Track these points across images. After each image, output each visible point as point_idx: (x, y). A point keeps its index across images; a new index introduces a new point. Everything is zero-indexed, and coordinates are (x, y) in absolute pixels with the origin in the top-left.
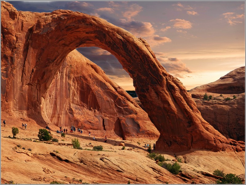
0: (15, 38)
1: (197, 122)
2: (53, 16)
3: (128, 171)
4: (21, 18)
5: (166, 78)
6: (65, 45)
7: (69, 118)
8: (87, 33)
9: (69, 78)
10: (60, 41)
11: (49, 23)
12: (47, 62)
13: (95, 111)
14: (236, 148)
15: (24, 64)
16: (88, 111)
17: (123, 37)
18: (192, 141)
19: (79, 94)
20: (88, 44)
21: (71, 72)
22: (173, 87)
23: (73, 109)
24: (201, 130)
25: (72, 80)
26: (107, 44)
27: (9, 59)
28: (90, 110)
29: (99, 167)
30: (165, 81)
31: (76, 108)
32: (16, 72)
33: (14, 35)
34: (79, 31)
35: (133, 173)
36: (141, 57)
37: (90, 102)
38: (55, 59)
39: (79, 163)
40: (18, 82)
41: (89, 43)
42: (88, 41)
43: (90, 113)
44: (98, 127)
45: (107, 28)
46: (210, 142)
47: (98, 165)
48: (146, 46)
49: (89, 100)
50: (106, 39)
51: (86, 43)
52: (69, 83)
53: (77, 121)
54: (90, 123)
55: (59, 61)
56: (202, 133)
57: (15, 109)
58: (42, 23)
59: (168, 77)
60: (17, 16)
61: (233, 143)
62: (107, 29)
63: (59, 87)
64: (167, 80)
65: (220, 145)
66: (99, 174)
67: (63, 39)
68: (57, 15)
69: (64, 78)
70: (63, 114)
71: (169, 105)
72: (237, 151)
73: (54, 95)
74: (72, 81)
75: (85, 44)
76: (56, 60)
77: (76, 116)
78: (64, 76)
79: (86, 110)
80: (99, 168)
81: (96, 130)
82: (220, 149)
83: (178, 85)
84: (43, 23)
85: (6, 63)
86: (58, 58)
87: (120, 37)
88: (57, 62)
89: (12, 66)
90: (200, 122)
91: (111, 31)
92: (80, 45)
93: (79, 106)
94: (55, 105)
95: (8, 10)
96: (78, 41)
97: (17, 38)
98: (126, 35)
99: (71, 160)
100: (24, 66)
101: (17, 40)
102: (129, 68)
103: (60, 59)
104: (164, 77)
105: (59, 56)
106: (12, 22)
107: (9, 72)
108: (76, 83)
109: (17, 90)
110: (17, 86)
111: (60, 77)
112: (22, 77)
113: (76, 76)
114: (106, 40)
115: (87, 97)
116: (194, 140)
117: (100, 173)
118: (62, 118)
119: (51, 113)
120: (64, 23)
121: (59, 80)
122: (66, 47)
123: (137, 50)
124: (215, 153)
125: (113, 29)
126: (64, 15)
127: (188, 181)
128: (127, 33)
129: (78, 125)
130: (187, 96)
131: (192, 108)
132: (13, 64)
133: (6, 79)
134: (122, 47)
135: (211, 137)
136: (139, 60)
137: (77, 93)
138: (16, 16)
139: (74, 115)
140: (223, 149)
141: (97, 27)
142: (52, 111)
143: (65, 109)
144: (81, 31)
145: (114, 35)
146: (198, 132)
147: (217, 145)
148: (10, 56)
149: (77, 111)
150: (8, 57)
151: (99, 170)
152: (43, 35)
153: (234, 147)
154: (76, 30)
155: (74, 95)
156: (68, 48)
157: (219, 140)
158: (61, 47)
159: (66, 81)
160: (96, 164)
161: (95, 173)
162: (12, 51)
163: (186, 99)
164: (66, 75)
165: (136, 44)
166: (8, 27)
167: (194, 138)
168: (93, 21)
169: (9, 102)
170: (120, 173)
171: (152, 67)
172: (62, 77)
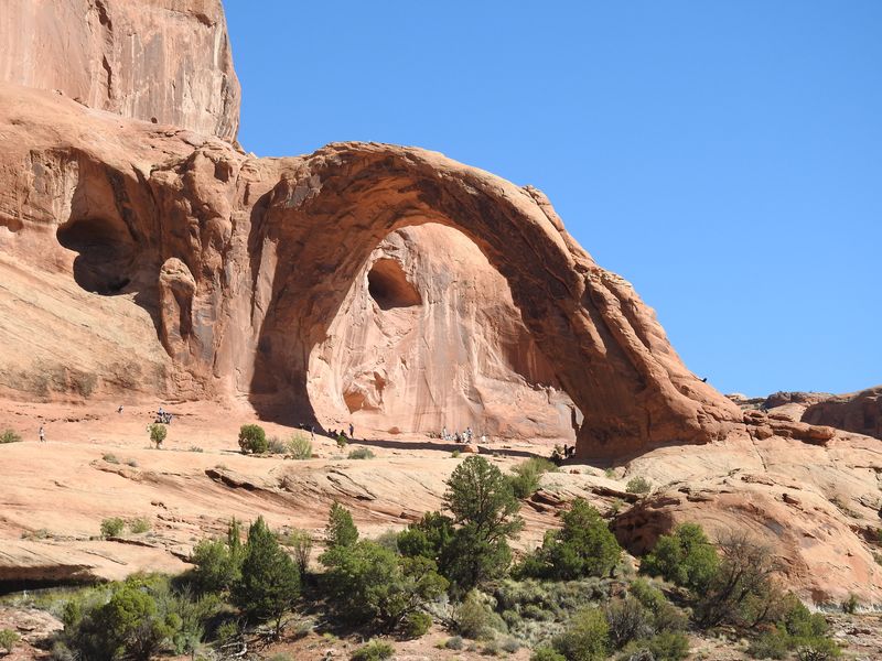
0: (229, 226)
1: (655, 375)
2: (315, 160)
3: (386, 496)
4: (246, 175)
5: (586, 278)
6: (360, 227)
7: (472, 414)
8: (401, 191)
9: (464, 312)
10: (340, 217)
11: (308, 180)
12: (315, 273)
13: (548, 392)
14: (756, 431)
15: (255, 283)
16: (530, 392)
17: (479, 190)
18: (649, 424)
19: (500, 353)
20: (411, 218)
21: (465, 298)
22: (600, 298)
23: (483, 392)
24: (666, 393)
25: (473, 317)
26: (445, 212)
27: (217, 275)
28: (536, 389)
29: (318, 493)
30: (584, 285)
31: (496, 389)
32: (237, 304)
33: (227, 216)
34: (384, 189)
35: (397, 499)
36: (522, 232)
37: (533, 369)
38: (338, 265)
39: (277, 490)
40: (243, 329)
41: (412, 215)
42: (409, 212)
44: (559, 430)
45: (442, 172)
46: (688, 421)
47: (317, 489)
48: (538, 204)
49: (530, 364)
50: (441, 200)
51: (407, 216)
52: (464, 328)
53: (492, 419)
54: (533, 421)
55: (350, 268)
56: (669, 401)
57: (238, 393)
58: (290, 181)
59: (590, 275)
60: (234, 172)
61: (751, 419)
62: (440, 176)
63: (432, 338)
64: (587, 281)
65: (713, 426)
66: (313, 509)
67: (348, 213)
68: (323, 158)
69: (448, 314)
70: (449, 405)
71: (592, 342)
72: (760, 438)
73: (417, 359)
74: (473, 321)
75: (404, 220)
76: (342, 267)
77: (490, 408)
78: (448, 309)
79: (525, 390)
80: (317, 496)
81: (553, 437)
82: (714, 436)
83: (614, 291)
84: (292, 181)
85: (210, 285)
86: (348, 259)
87: (471, 191)
88: (345, 271)
89: (226, 290)
90: (665, 375)
91: (450, 178)
92: (394, 222)
93: (503, 383)
94: (425, 385)
95: (213, 160)
96: (389, 214)
97: (234, 223)
98: (486, 184)
99: (256, 484)
100: (254, 288)
101: (234, 229)
102: (499, 262)
103: (354, 263)
104: (580, 275)
105: (348, 254)
106: (222, 187)
107: (218, 306)
108: (488, 323)
109: (242, 346)
110: (241, 338)
111: (432, 313)
112: (252, 315)
113: (483, 306)
114: (443, 202)
115: (526, 358)
116: (653, 422)
117: (315, 506)
118: (450, 416)
119: (414, 403)
120: (345, 173)
121: (432, 320)
122: (364, 232)
123: (514, 217)
124: (700, 447)
125: (456, 174)
126: (340, 155)
127: (548, 510)
128: (490, 178)
129: (497, 429)
130: (638, 315)
131: (647, 344)
132: (227, 287)
133: (211, 323)
134: (478, 214)
135: (690, 410)
136: (521, 241)
137: (494, 349)
138: (231, 172)
139: (486, 405)
140: (721, 437)
141: (418, 173)
142: (414, 398)
143: (454, 392)
144: (387, 187)
145: (458, 187)
146: (659, 399)
147: (702, 427)
148: (218, 268)
149: (496, 395)
150: (215, 272)
151: (315, 500)
152: (293, 209)
153: (752, 428)
154: (375, 188)
155: (484, 354)
156: (370, 234)
157: (712, 414)
158: (351, 233)
159: (454, 322)
160: (313, 487)
161: (304, 508)
162: (224, 256)
163: (635, 322)
164: (452, 306)
165: (510, 203)
166: (212, 202)
167: (652, 416)
168: (408, 160)
169: (222, 377)
170: (363, 502)
171: (551, 255)
172: (439, 313)
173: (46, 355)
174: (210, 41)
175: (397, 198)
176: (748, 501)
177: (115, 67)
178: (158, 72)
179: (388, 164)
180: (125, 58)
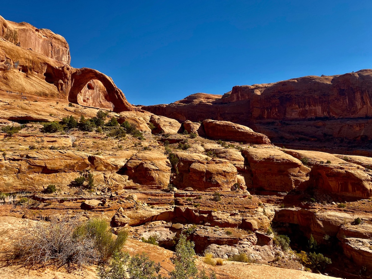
1: (124, 102)
3: (88, 114)
4: (71, 70)
5: (116, 89)
6: (87, 79)
7: (100, 104)
9: (100, 91)
11: (80, 72)
12: (80, 84)
21: (100, 89)
22: (118, 92)
24: (125, 105)
27: (67, 83)
31: (103, 101)
39: (74, 112)
43: (108, 103)
44: (111, 108)
49: (108, 99)
51: (93, 78)
52: (100, 93)
53: (102, 105)
54: (108, 106)
58: (77, 72)
63: (95, 94)
66: (79, 115)
67: (85, 77)
68: (82, 69)
70: (97, 103)
71: (116, 98)
72: (136, 111)
73: (93, 96)
76: (84, 84)
79: (107, 102)
89: (68, 85)
94: (94, 100)
95: (67, 67)
96: (91, 78)
97: (69, 76)
99: (71, 111)
100: (71, 84)
105: (85, 82)
106: (68, 71)
107: (66, 87)
108: (103, 93)
113: (102, 91)
114: (98, 77)
120: (85, 72)
124: (129, 111)
125: (100, 74)
127: (109, 118)
131: (123, 98)
133: (65, 89)
135: (128, 107)
138: (69, 69)
140: (131, 111)
141: (95, 73)
142: (92, 101)
143: (98, 101)
147: (129, 109)
152: (78, 75)
154: (89, 74)
155: (102, 97)
158: (85, 80)
160: (79, 112)
161: (77, 114)
162: (68, 80)
163: (122, 95)
166: (67, 73)
167: (123, 107)
170: (85, 114)
171: (112, 86)
172: (96, 91)
173: (41, 91)
174: (67, 51)
175: (92, 76)
176: (134, 119)
177: (53, 52)
178: (59, 54)
179: (91, 71)
180: (54, 51)
